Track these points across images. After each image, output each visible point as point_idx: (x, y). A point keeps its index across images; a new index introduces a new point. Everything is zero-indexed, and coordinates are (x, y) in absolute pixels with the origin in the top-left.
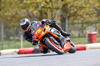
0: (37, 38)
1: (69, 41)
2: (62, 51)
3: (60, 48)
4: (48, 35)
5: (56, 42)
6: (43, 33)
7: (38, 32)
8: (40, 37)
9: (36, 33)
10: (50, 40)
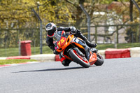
0: (60, 49)
1: (95, 52)
2: (88, 64)
3: (86, 60)
4: (73, 45)
5: (81, 53)
6: (67, 43)
7: (61, 42)
8: (63, 48)
9: (59, 43)
10: (75, 51)
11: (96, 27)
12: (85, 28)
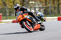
11: (31, 8)
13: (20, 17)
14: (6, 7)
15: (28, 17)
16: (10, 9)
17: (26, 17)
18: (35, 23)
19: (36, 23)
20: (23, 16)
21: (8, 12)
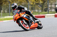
11: (51, 4)
12: (46, 5)
13: (17, 15)
14: (28, 3)
15: (25, 16)
16: (32, 5)
17: (22, 15)
18: (31, 22)
19: (33, 22)
20: (20, 15)
21: (30, 8)
